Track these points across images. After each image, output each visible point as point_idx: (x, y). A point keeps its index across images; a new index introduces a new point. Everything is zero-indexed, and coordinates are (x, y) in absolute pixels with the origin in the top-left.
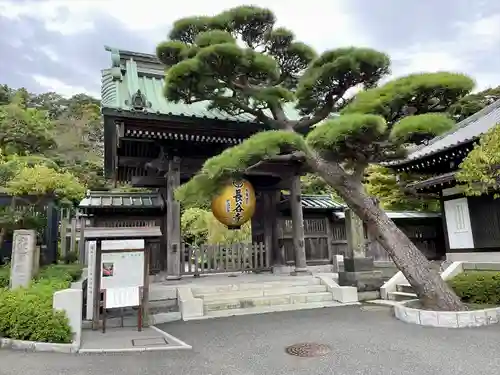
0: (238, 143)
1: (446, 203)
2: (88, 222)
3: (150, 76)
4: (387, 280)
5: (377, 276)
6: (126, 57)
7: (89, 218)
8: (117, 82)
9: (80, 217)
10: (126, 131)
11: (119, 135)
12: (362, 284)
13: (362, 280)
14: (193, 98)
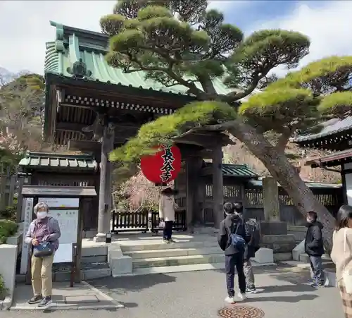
0: (168, 114)
1: (347, 176)
2: (26, 181)
3: (90, 51)
4: (298, 243)
5: (290, 239)
6: (69, 32)
7: (27, 176)
8: (60, 54)
9: (19, 175)
10: (66, 97)
11: (59, 100)
12: (277, 247)
13: (277, 243)
14: (131, 68)
